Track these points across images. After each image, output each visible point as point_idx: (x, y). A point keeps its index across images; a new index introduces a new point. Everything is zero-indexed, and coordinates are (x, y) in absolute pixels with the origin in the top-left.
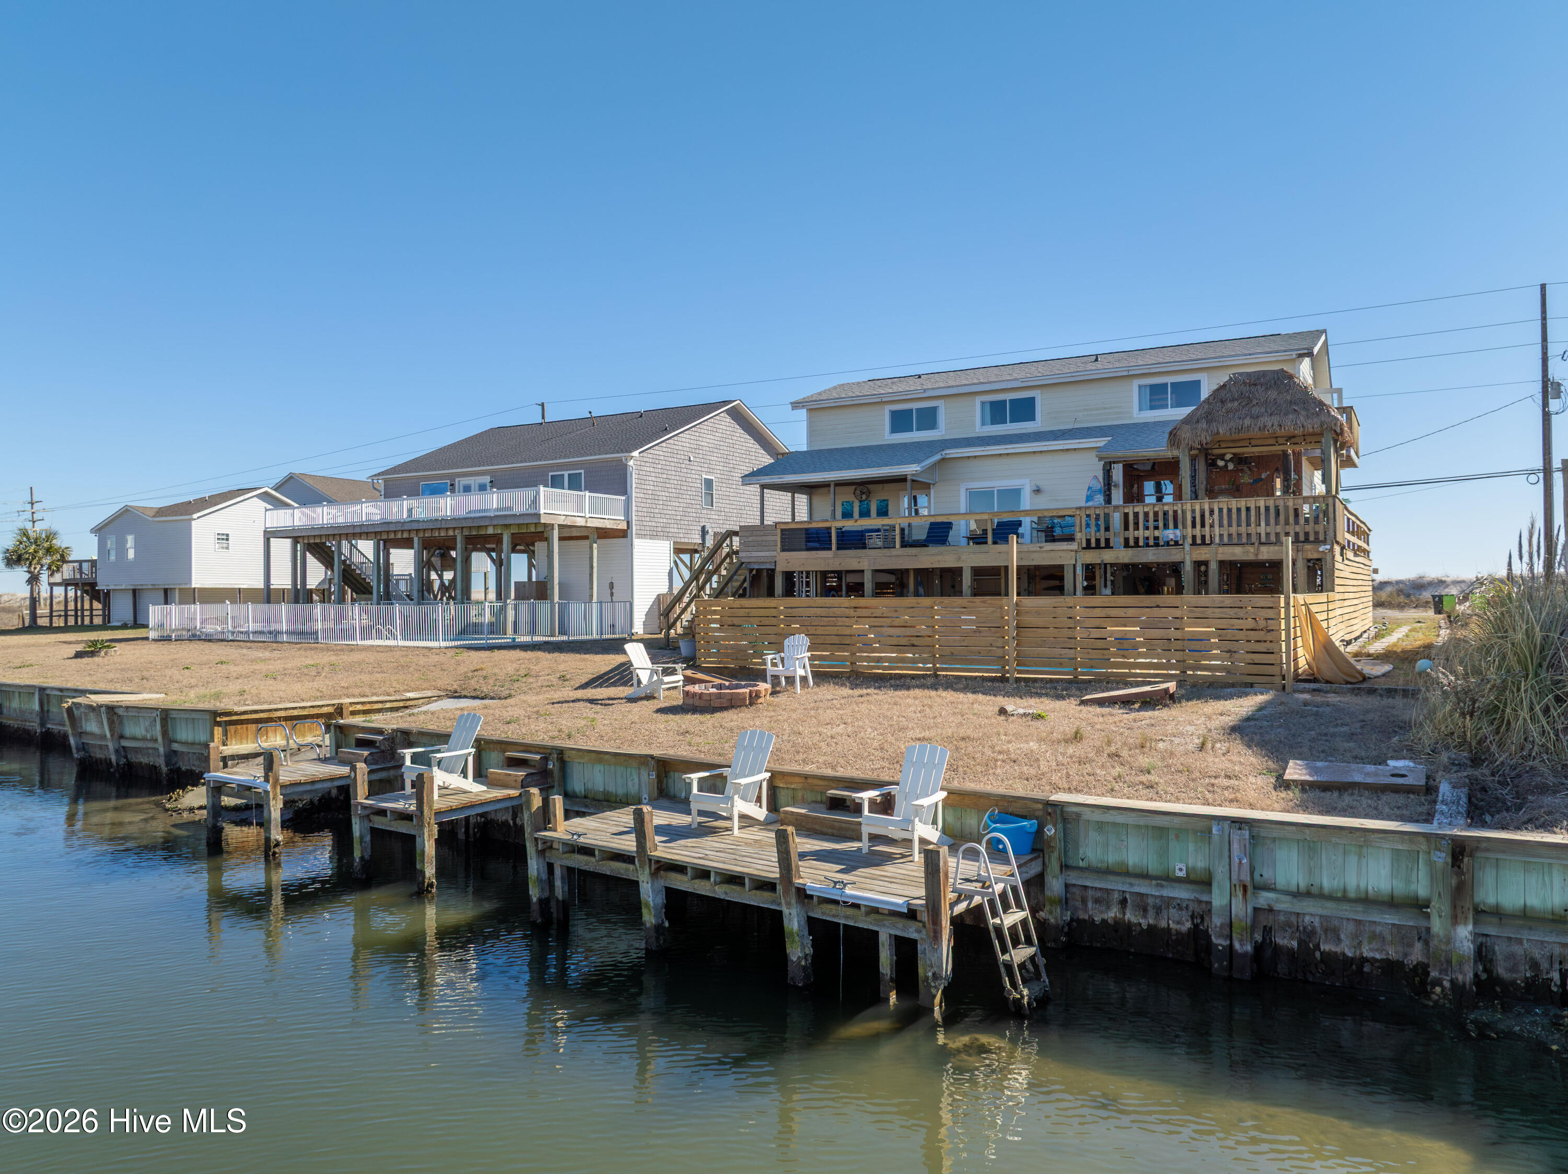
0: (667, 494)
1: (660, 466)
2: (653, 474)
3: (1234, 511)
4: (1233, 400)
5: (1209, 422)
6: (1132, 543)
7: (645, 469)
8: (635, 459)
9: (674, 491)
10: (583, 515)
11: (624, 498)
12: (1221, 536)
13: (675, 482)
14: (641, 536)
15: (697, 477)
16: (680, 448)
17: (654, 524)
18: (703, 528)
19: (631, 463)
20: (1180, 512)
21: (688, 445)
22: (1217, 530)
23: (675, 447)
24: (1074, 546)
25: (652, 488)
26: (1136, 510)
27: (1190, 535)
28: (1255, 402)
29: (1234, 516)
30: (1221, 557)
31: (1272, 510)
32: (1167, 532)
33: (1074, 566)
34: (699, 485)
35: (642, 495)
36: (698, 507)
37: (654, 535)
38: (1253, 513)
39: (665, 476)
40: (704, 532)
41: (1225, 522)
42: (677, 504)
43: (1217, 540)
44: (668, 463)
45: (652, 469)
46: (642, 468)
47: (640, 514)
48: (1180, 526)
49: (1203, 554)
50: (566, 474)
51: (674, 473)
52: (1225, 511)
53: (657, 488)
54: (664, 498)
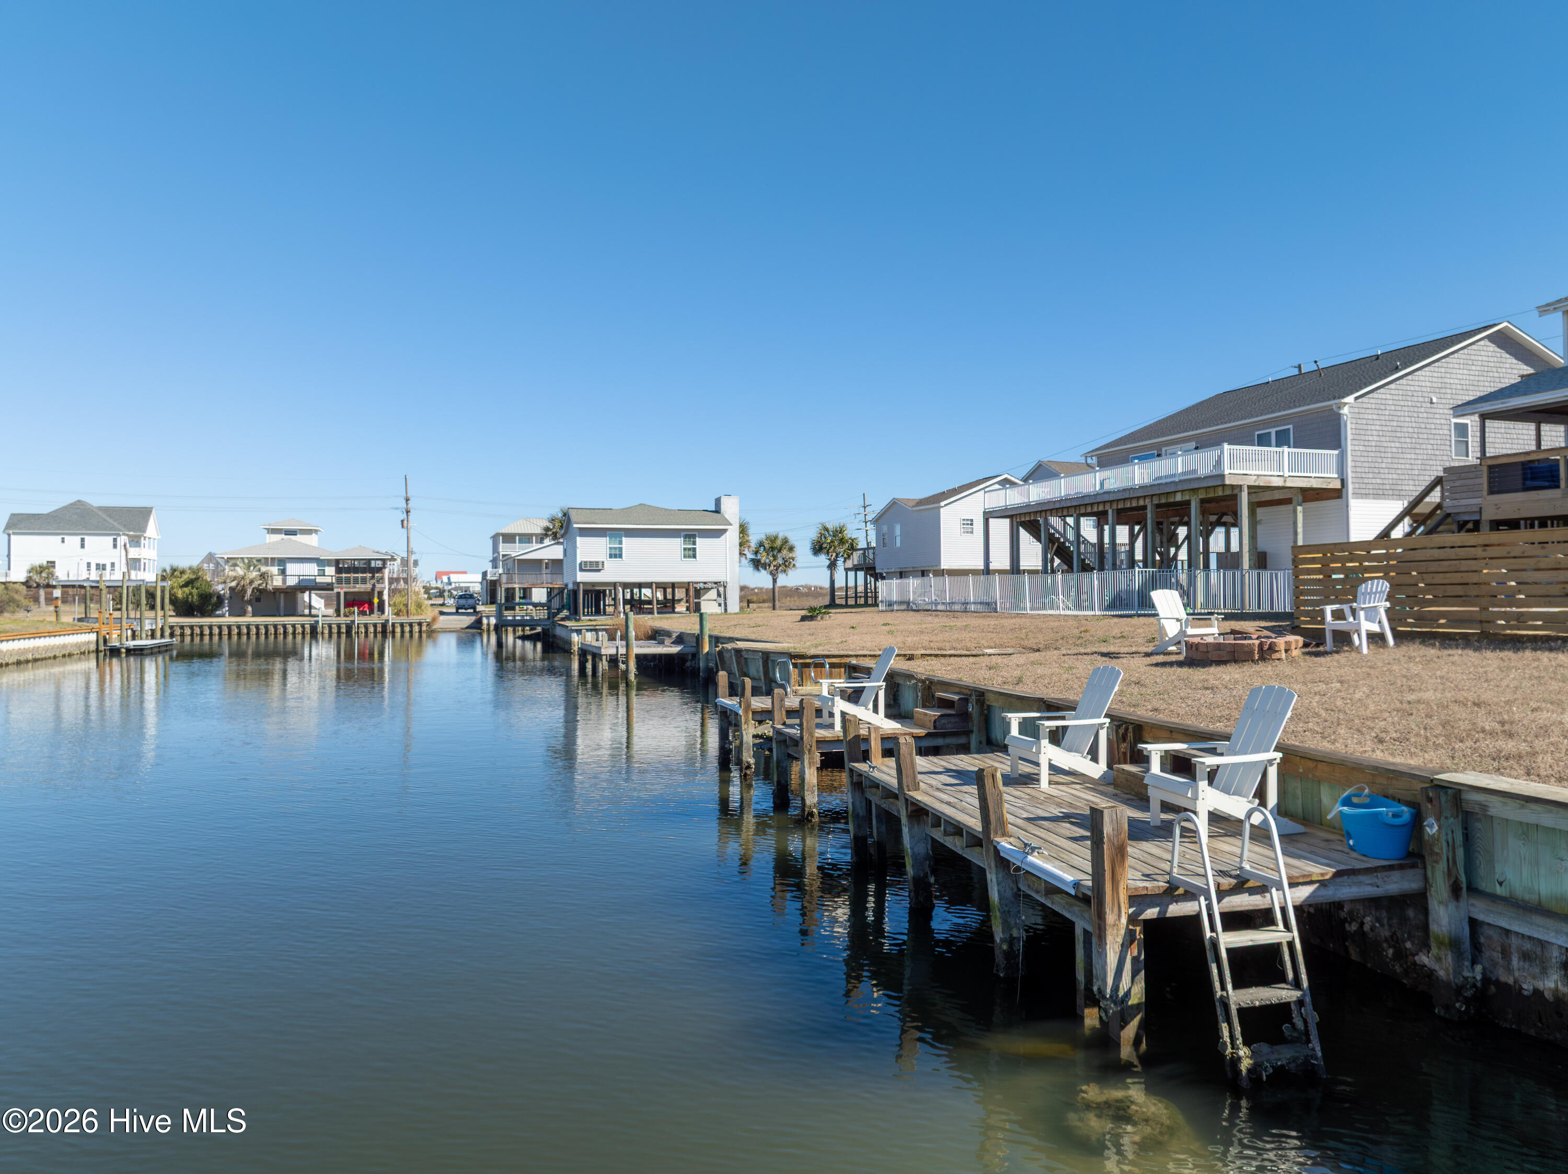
0: (1397, 445)
1: (1387, 412)
2: (1378, 423)
7: (1366, 416)
8: (1349, 406)
9: (1408, 440)
10: (1281, 474)
11: (1336, 452)
13: (1410, 430)
14: (1359, 495)
15: (1443, 421)
16: (1417, 389)
17: (1378, 481)
19: (1345, 411)
21: (1428, 384)
23: (1408, 388)
25: (1376, 438)
35: (1361, 448)
36: (1445, 458)
37: (1379, 494)
39: (1395, 424)
42: (1413, 456)
44: (1399, 408)
45: (1375, 417)
46: (1361, 416)
47: (1359, 470)
50: (1273, 431)
51: (1407, 419)
53: (1383, 439)
54: (1394, 450)
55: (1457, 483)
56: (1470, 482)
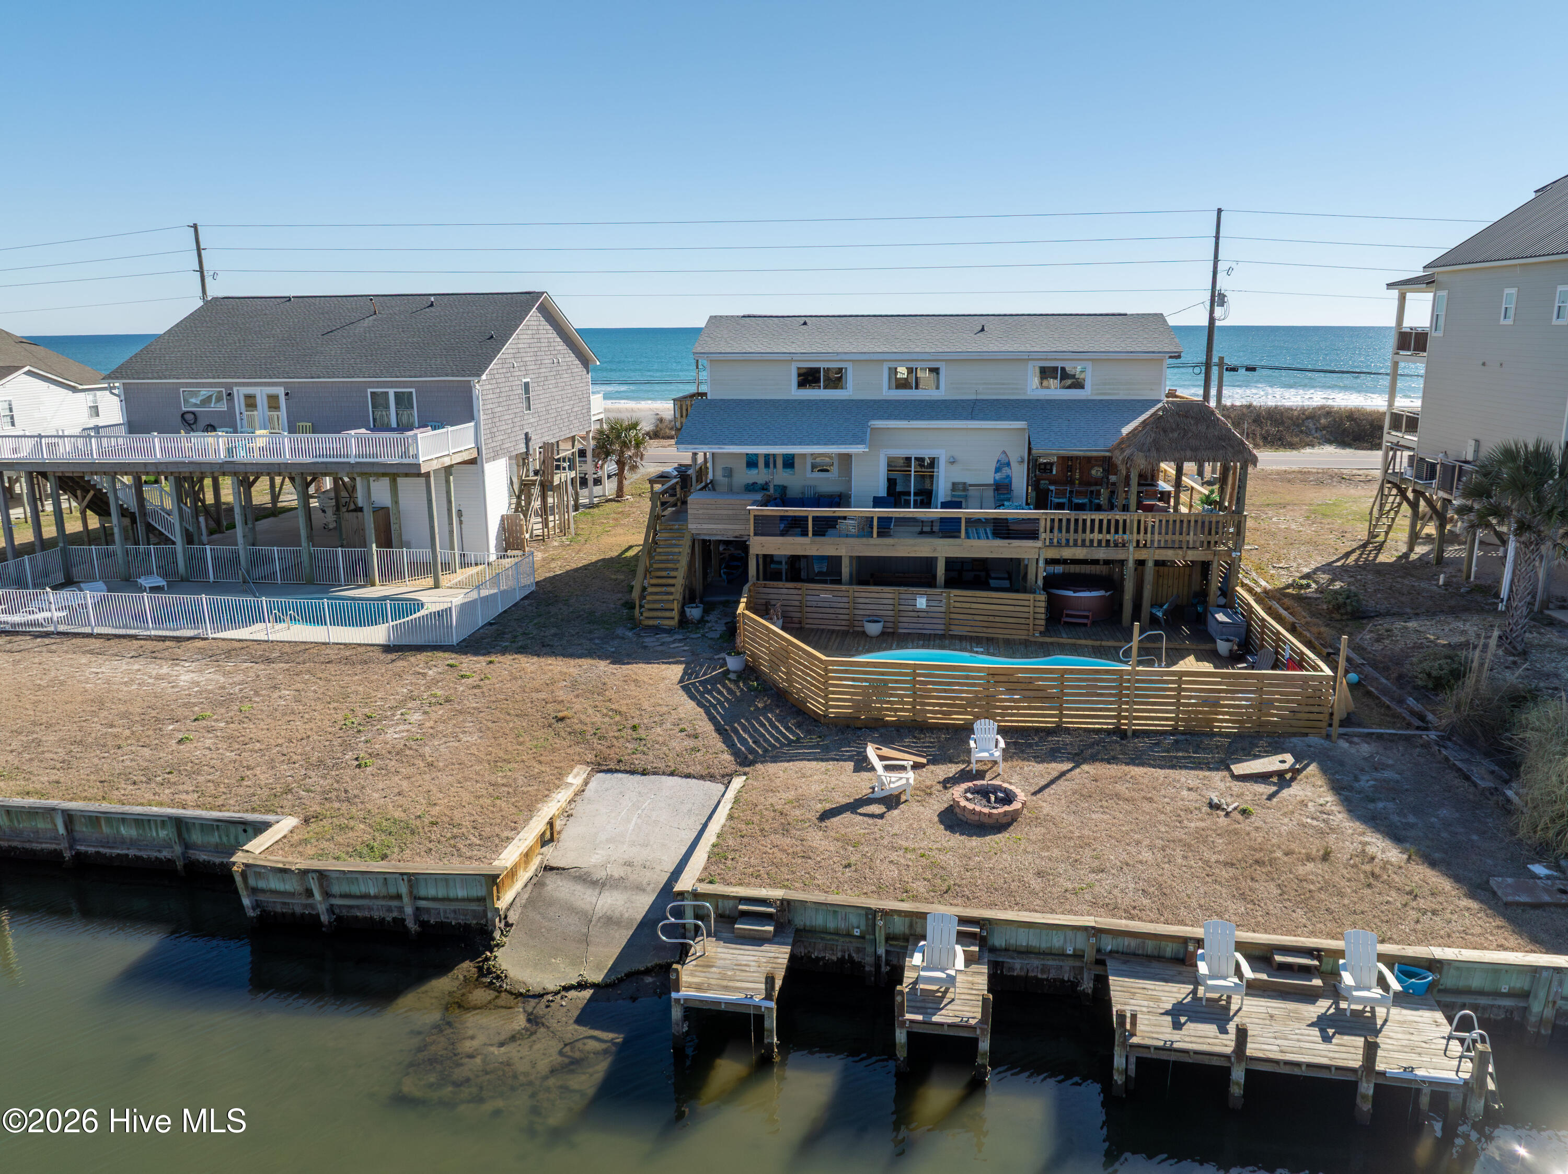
0: (501, 409)
1: (495, 381)
2: (491, 391)
3: (1171, 522)
4: (1173, 430)
5: (1158, 450)
6: (1088, 543)
7: (486, 387)
9: (505, 403)
11: (472, 424)
12: (1159, 541)
13: (506, 394)
14: (488, 460)
15: (519, 382)
16: (507, 356)
17: (496, 444)
18: (526, 434)
20: (1128, 521)
21: (511, 351)
22: (1156, 537)
23: (503, 356)
24: (1039, 544)
26: (1093, 517)
27: (1135, 540)
28: (1190, 434)
29: (1171, 526)
30: (1157, 558)
31: (1200, 524)
32: (1117, 536)
33: (1037, 560)
35: (486, 417)
36: (521, 414)
37: (496, 455)
38: (1185, 525)
40: (527, 439)
41: (1163, 531)
42: (508, 417)
43: (1156, 545)
44: (500, 376)
45: (490, 386)
47: (486, 437)
48: (1128, 532)
49: (1143, 555)
50: (391, 392)
51: (504, 385)
52: (1164, 522)
53: (495, 406)
54: (500, 414)
55: (700, 512)
56: (712, 512)
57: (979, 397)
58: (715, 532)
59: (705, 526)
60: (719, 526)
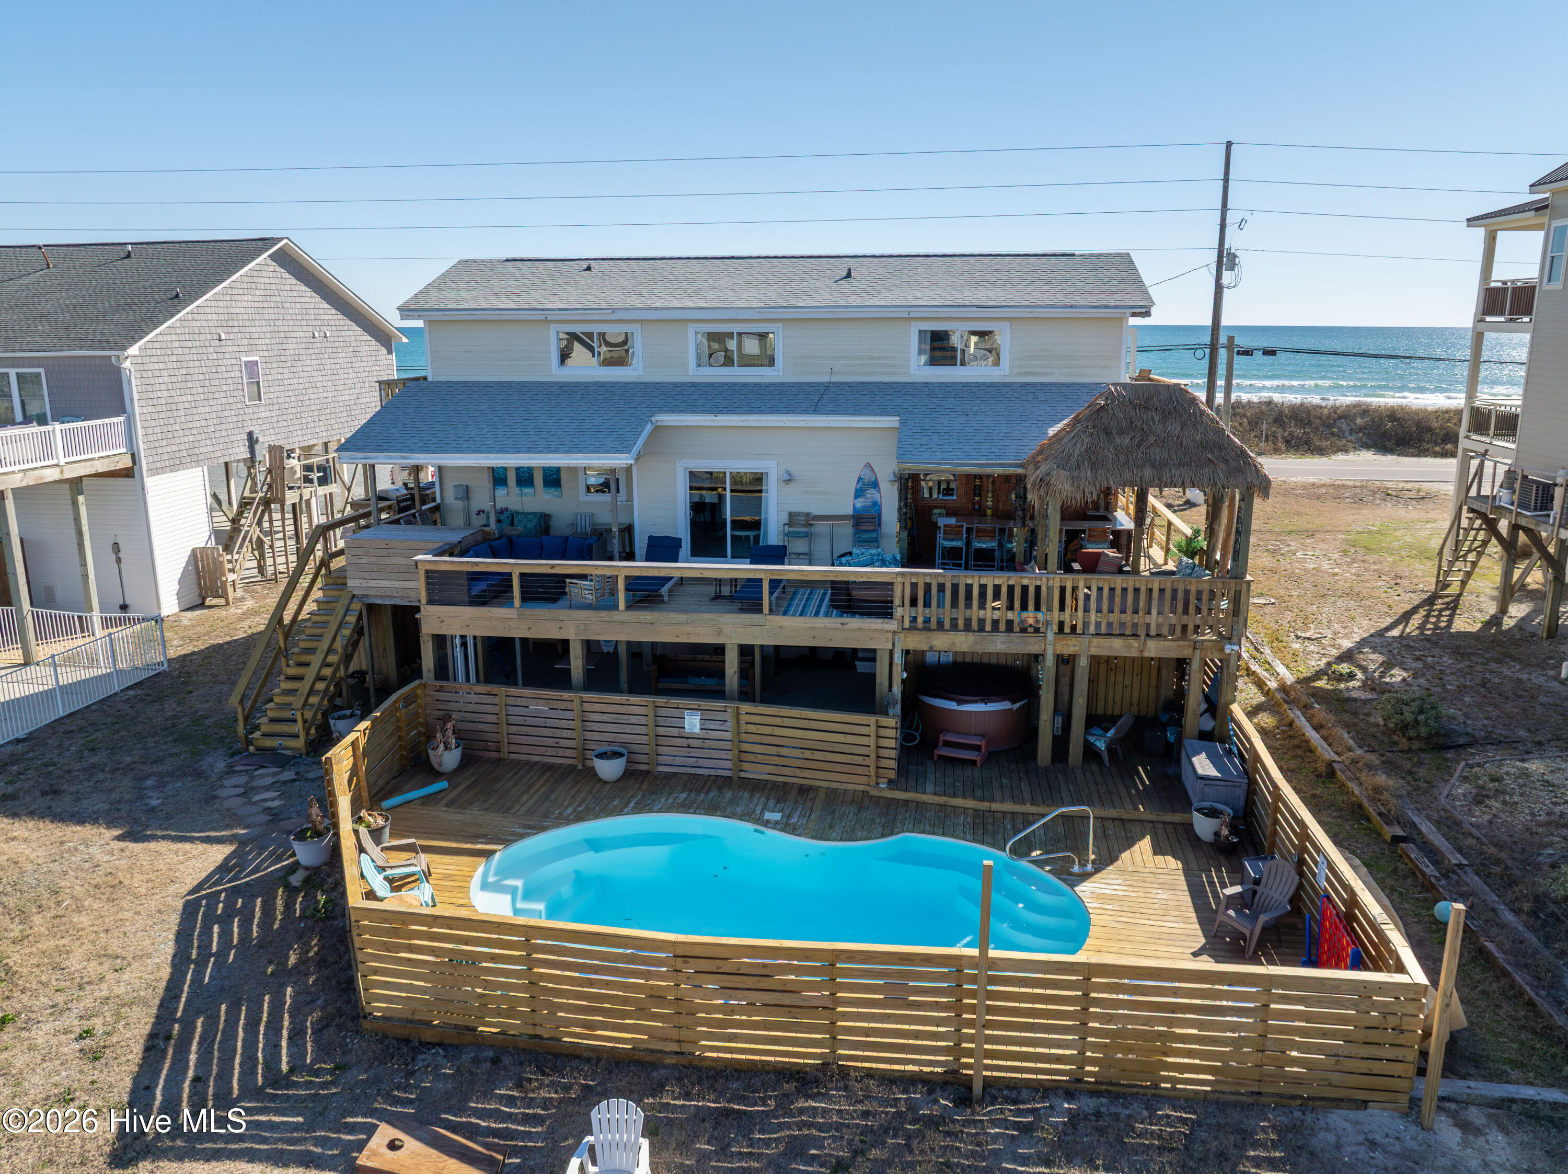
0: (190, 398)
1: (174, 358)
2: (165, 373)
3: (1118, 592)
4: (1122, 432)
5: (1094, 466)
6: (975, 625)
7: (152, 367)
8: (134, 357)
9: (200, 390)
10: (54, 462)
11: (120, 419)
12: (1098, 624)
13: (201, 377)
14: (156, 471)
15: (233, 361)
16: (204, 323)
17: (174, 448)
18: (250, 434)
19: (127, 364)
20: (1044, 589)
21: (215, 317)
22: (1093, 616)
23: (195, 324)
24: (892, 625)
25: (165, 394)
26: (983, 581)
27: (1056, 621)
28: (1152, 439)
29: (1118, 600)
30: (1094, 651)
31: (1168, 594)
32: (1025, 614)
33: (891, 653)
34: (238, 374)
35: (151, 409)
36: (239, 406)
37: (176, 464)
38: (1143, 596)
39: (184, 371)
40: (252, 440)
41: (1105, 607)
42: (208, 409)
43: (1092, 629)
44: (186, 351)
45: (162, 366)
46: (146, 367)
47: (150, 438)
48: (1043, 608)
49: (1069, 646)
51: (197, 364)
52: (1106, 591)
53: (173, 393)
54: (187, 405)
55: (365, 560)
56: (382, 561)
57: (835, 379)
58: (388, 593)
59: (372, 583)
60: (395, 584)
